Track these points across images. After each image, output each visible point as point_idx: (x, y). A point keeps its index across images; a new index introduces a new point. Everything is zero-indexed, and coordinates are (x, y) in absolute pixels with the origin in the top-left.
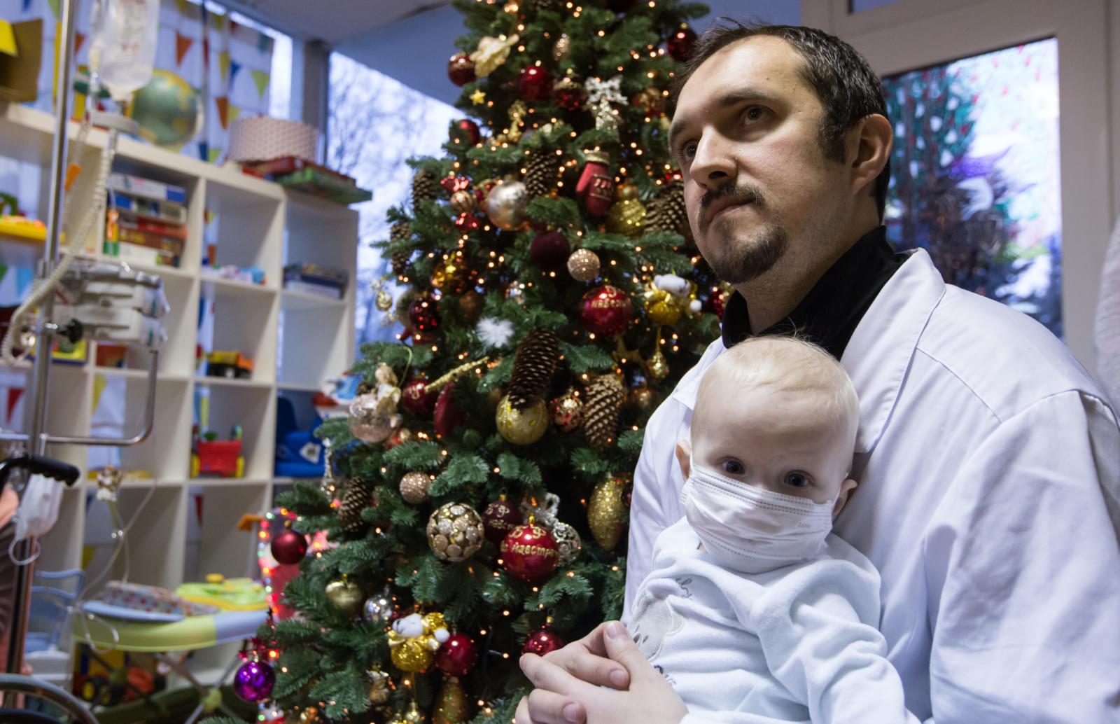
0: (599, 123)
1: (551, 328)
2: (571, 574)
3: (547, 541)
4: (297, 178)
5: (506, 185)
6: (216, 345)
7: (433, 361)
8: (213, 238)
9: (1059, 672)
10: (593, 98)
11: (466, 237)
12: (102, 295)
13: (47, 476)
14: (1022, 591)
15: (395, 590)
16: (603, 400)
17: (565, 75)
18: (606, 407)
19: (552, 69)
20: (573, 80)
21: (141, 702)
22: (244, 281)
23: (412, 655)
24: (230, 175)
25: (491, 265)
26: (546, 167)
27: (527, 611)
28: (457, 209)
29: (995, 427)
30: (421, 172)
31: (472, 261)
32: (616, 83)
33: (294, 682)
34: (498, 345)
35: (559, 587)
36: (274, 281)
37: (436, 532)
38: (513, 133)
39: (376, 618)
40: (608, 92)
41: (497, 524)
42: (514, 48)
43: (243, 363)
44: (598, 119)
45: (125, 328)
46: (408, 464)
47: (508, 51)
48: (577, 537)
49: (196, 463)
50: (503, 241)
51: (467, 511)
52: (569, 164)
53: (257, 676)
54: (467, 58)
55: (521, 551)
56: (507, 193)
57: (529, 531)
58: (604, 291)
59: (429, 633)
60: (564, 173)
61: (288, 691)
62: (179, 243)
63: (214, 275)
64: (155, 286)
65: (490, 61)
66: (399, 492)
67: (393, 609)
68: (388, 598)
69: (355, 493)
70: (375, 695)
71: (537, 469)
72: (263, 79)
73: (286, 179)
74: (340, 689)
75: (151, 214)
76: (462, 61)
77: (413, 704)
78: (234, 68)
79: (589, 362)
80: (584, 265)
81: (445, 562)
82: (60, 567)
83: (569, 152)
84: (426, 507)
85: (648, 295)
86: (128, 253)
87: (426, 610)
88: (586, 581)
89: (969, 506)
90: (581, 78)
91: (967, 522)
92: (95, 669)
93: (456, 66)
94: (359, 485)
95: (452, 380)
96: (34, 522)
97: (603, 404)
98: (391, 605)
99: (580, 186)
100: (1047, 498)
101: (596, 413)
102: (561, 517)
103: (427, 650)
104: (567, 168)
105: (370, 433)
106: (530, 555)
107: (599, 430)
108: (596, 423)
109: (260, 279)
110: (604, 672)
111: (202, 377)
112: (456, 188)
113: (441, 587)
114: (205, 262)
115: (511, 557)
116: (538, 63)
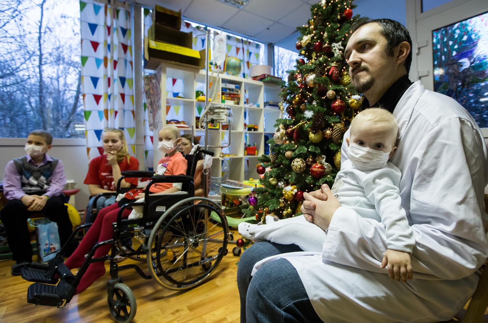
0: (336, 55)
1: (322, 112)
2: (329, 176)
3: (322, 167)
4: (266, 79)
5: (311, 75)
6: (249, 123)
7: (293, 123)
8: (247, 97)
9: (445, 196)
10: (334, 48)
11: (301, 90)
12: (218, 112)
13: (210, 155)
14: (436, 175)
15: (285, 180)
16: (337, 130)
17: (325, 43)
18: (338, 132)
19: (323, 42)
20: (328, 44)
21: (237, 207)
22: (255, 107)
23: (288, 195)
24: (249, 80)
25: (308, 97)
26: (322, 68)
27: (317, 185)
28: (298, 82)
29: (432, 129)
30: (290, 74)
31: (304, 96)
32: (340, 43)
33: (262, 201)
34: (309, 117)
35: (325, 179)
36: (262, 106)
37: (293, 166)
38: (313, 61)
39: (281, 187)
40: (338, 46)
41: (309, 163)
42: (312, 38)
43: (255, 127)
44: (335, 54)
45: (223, 119)
46: (287, 149)
47: (310, 39)
48: (331, 166)
49: (246, 152)
50: (311, 90)
51: (301, 160)
52: (328, 67)
53: (253, 200)
54: (300, 42)
55: (315, 170)
56: (311, 77)
57: (317, 165)
58: (337, 101)
59: (293, 190)
60: (327, 70)
61: (261, 204)
62: (239, 99)
63: (247, 106)
64: (230, 109)
65: (305, 42)
66: (285, 156)
67: (285, 185)
68: (284, 182)
69: (274, 156)
70: (281, 205)
71: (319, 149)
72: (258, 55)
73: (263, 80)
74: (272, 203)
75: (232, 92)
76: (299, 43)
77: (289, 207)
78: (250, 53)
79: (333, 120)
80: (331, 94)
81: (297, 173)
82: (217, 176)
83: (328, 64)
84: (291, 159)
85: (350, 101)
86: (227, 102)
87: (292, 185)
88: (332, 178)
89: (423, 151)
90: (330, 43)
91: (422, 156)
92: (227, 200)
93: (298, 45)
94: (275, 154)
95: (297, 127)
96: (207, 165)
97: (337, 131)
98: (284, 184)
99: (330, 73)
100: (446, 149)
101: (335, 134)
102: (326, 161)
103: (292, 195)
104: (327, 68)
105: (279, 142)
106: (317, 171)
107: (336, 138)
108: (335, 136)
109: (258, 106)
110: (321, 196)
111: (246, 131)
112: (298, 77)
113: (296, 179)
114: (245, 103)
115: (313, 171)
116: (319, 41)
